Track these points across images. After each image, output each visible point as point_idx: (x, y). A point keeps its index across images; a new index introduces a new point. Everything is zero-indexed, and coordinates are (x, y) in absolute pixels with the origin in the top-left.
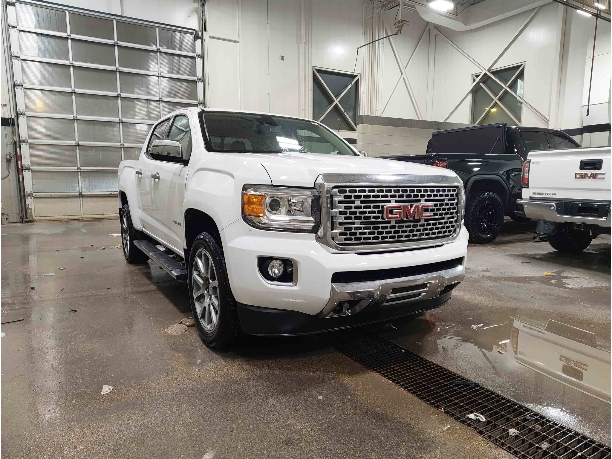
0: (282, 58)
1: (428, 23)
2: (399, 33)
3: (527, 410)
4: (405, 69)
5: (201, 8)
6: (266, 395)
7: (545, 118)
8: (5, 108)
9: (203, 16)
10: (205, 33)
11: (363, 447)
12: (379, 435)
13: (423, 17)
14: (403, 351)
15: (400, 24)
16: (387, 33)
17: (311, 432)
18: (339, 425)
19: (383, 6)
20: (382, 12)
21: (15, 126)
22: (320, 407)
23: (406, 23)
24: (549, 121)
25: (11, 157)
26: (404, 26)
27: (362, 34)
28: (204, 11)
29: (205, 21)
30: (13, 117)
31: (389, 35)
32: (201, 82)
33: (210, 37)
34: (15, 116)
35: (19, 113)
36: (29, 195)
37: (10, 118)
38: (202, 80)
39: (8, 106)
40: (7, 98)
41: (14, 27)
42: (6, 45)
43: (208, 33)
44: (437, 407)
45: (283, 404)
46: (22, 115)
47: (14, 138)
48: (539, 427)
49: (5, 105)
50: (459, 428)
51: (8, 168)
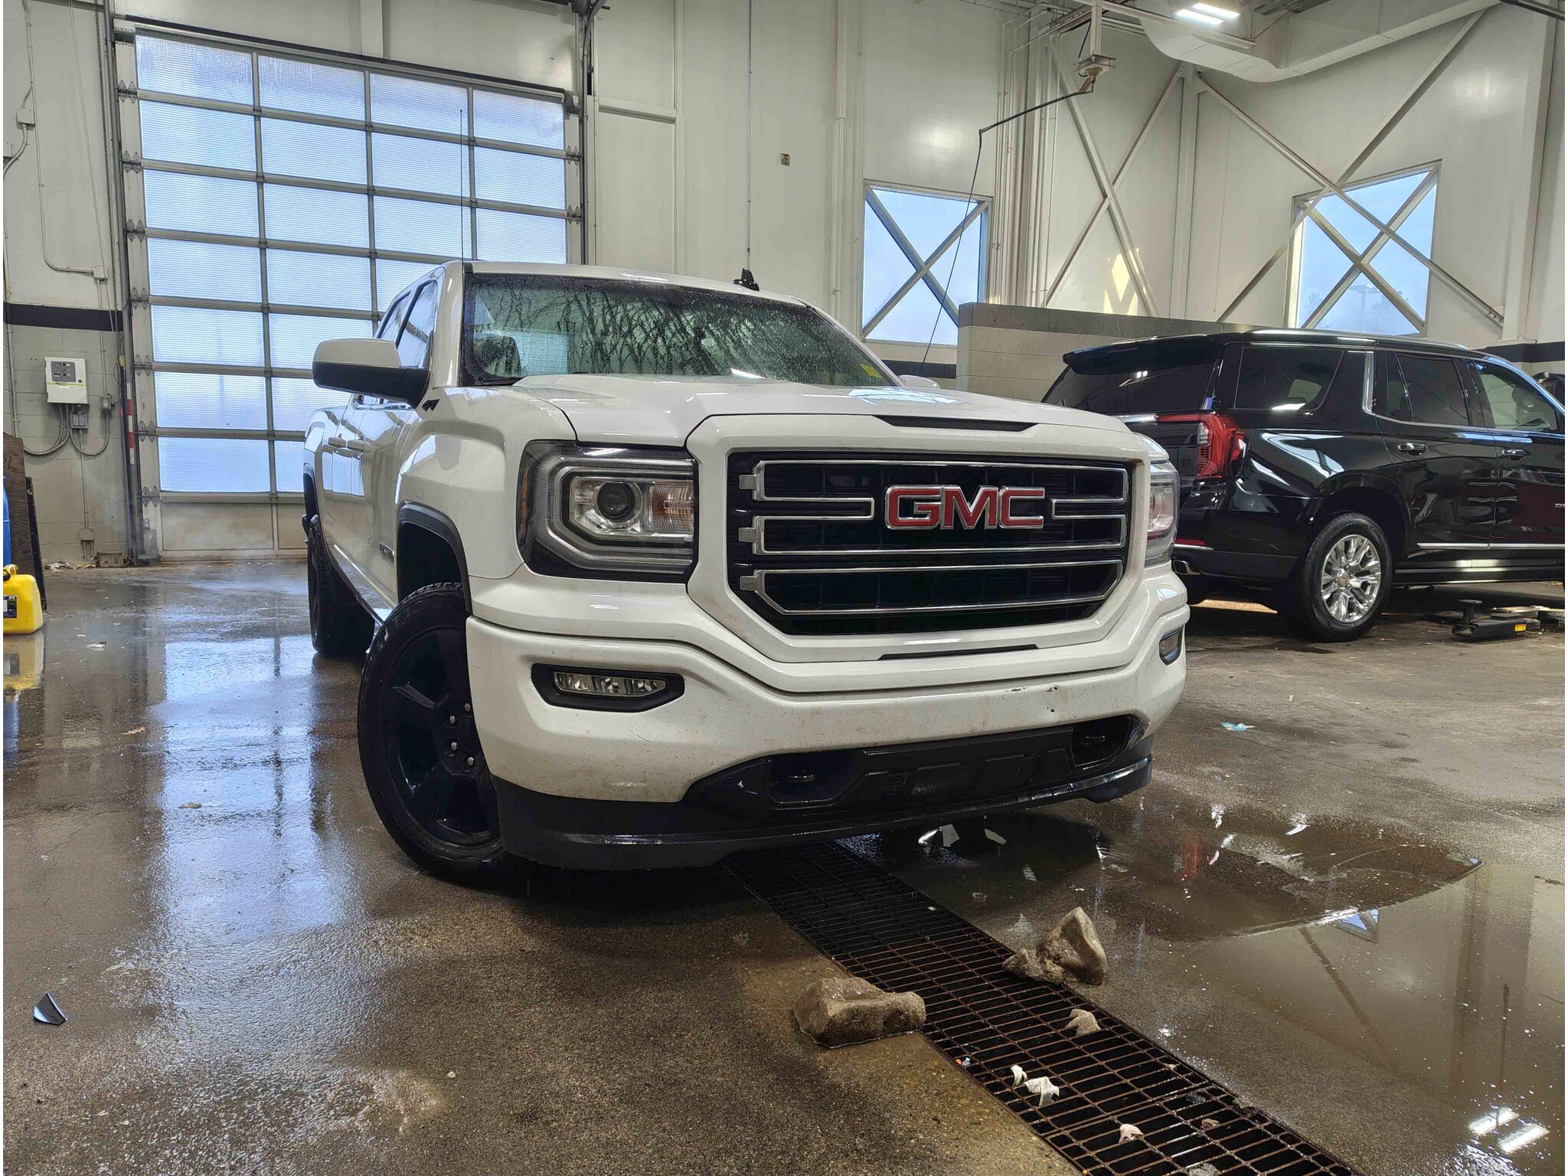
0: (785, 159)
1: (1178, 64)
2: (1089, 89)
3: (1197, 1077)
4: (1114, 183)
5: (580, 37)
6: (524, 999)
7: (1491, 310)
8: (103, 286)
9: (585, 58)
10: (589, 99)
11: (711, 1142)
12: (768, 1115)
13: (1158, 46)
14: (931, 908)
15: (1091, 67)
16: (1063, 87)
17: (596, 1097)
18: (677, 1083)
19: (1054, 22)
20: (1051, 37)
21: (122, 330)
22: (649, 1036)
23: (1107, 63)
24: (1502, 318)
25: (113, 406)
26: (1101, 73)
27: (999, 94)
28: (588, 45)
29: (591, 70)
30: (120, 309)
31: (1070, 92)
32: (577, 221)
33: (603, 109)
34: (125, 305)
35: (133, 297)
36: (152, 498)
37: (113, 312)
38: (579, 217)
39: (110, 282)
40: (108, 264)
41: (130, 93)
42: (109, 137)
43: (596, 98)
44: (954, 1054)
45: (559, 1022)
46: (140, 304)
47: (120, 358)
48: (1210, 1124)
49: (103, 280)
50: (988, 1111)
51: (106, 431)
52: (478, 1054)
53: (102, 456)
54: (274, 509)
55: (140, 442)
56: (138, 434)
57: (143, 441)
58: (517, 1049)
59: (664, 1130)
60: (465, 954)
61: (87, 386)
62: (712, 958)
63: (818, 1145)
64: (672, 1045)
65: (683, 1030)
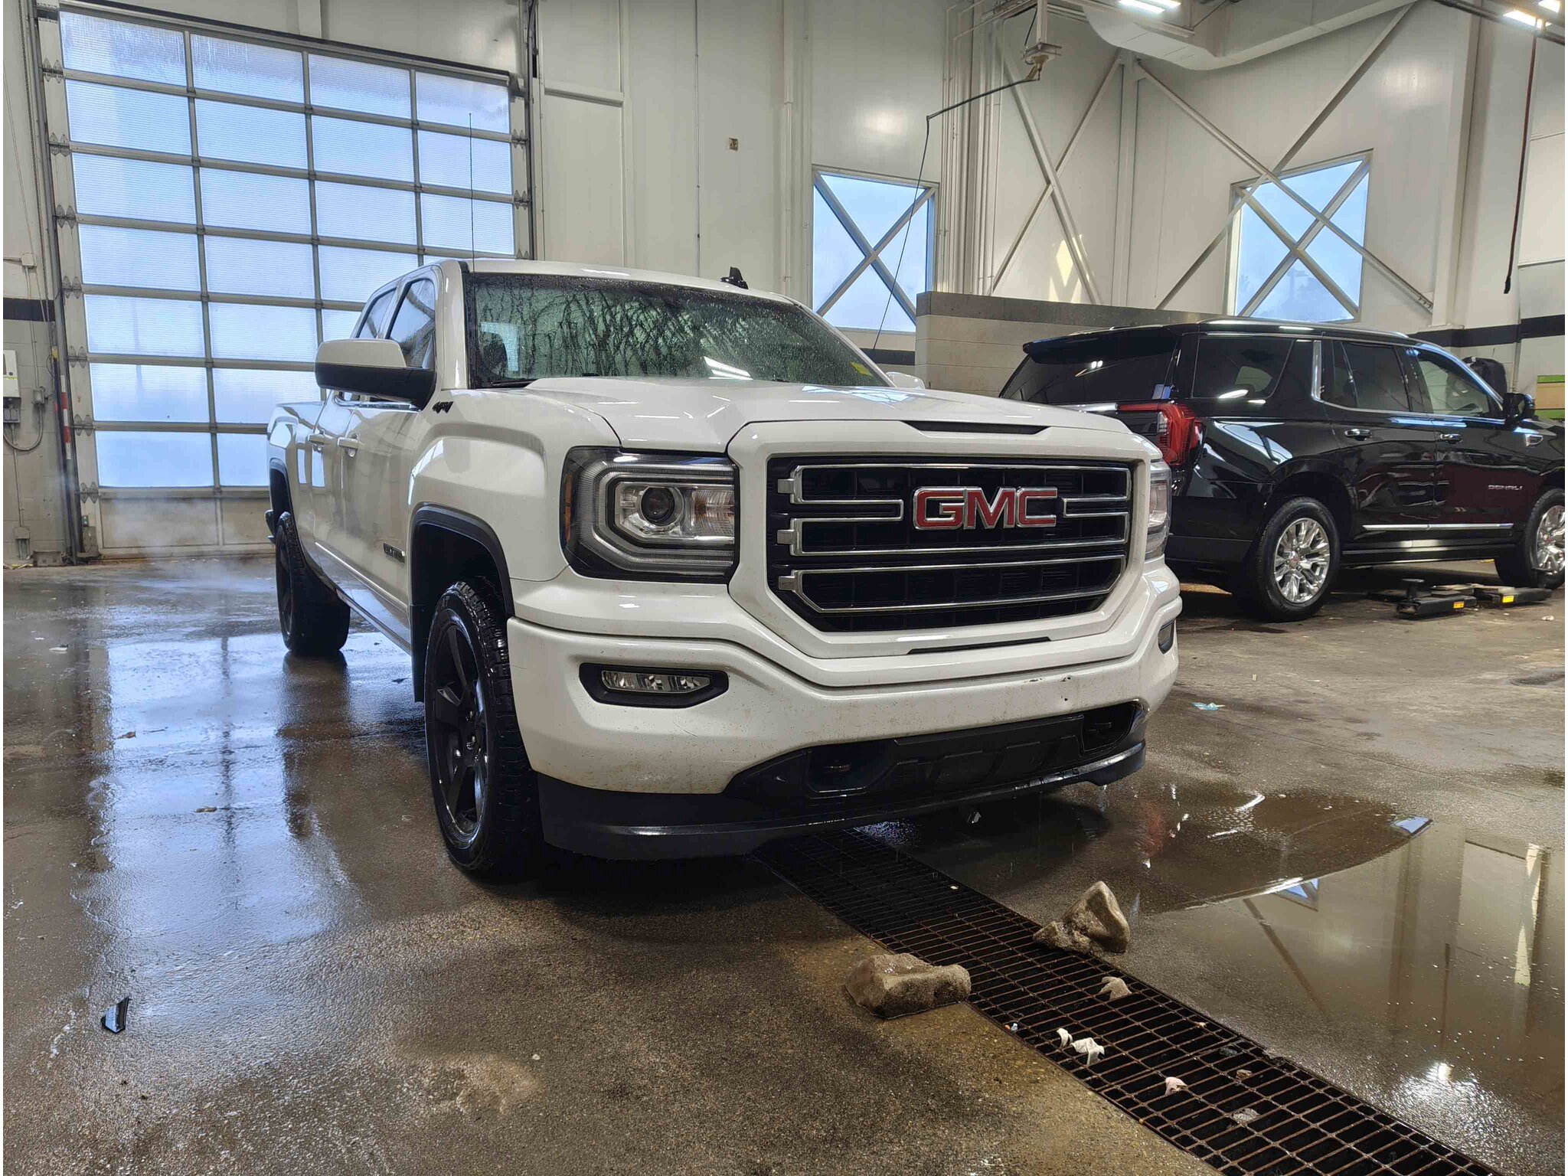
0: (734, 144)
1: (1118, 51)
2: (1036, 77)
3: (1227, 1033)
4: (1057, 170)
5: (525, 19)
6: (588, 984)
7: (1422, 297)
8: (33, 275)
9: (530, 39)
10: (535, 81)
11: (795, 1108)
12: (842, 1082)
13: (1099, 33)
14: (954, 888)
15: (1038, 54)
16: (1007, 75)
17: (678, 1072)
18: (750, 1055)
19: (999, 8)
20: (995, 23)
21: (55, 320)
22: (714, 1014)
23: (1053, 51)
24: (1431, 305)
25: (46, 399)
26: (1047, 61)
27: (944, 80)
28: (532, 26)
29: (536, 52)
30: (51, 298)
31: (1015, 80)
32: (524, 205)
33: (548, 92)
34: (56, 294)
35: (65, 286)
36: (89, 494)
37: (44, 301)
38: (528, 202)
39: (39, 270)
40: (37, 251)
41: (55, 72)
42: (35, 118)
43: (542, 81)
44: (1003, 1020)
45: (626, 1005)
46: (72, 293)
47: (53, 350)
48: (1245, 1074)
49: (32, 268)
50: (1043, 1070)
51: (39, 425)
52: (556, 1037)
53: (35, 452)
54: (218, 503)
55: (76, 436)
56: (74, 429)
57: (79, 435)
58: (593, 1031)
59: (749, 1099)
60: (520, 944)
61: (19, 378)
62: (757, 941)
63: (895, 1106)
64: (739, 1021)
65: (745, 1007)
